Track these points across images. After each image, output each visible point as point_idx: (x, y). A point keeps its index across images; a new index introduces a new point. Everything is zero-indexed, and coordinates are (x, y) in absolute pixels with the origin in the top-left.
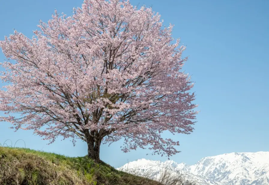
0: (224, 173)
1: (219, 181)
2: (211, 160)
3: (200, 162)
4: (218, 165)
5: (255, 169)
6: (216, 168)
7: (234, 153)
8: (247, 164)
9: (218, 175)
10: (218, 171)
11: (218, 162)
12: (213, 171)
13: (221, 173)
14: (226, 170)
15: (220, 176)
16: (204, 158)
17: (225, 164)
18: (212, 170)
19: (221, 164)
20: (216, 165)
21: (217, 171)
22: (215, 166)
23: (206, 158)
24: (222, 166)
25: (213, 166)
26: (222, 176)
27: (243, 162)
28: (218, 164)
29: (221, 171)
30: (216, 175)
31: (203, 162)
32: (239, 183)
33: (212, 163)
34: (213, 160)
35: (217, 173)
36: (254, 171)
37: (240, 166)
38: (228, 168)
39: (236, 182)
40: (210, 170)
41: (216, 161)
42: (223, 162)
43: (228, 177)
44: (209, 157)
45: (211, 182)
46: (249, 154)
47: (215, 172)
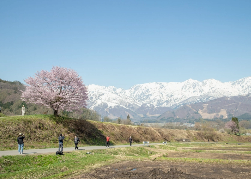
0: (148, 95)
1: (144, 101)
2: (140, 86)
3: (132, 87)
4: (144, 90)
5: (168, 93)
6: (143, 92)
7: (155, 83)
8: (162, 90)
9: (143, 97)
10: (144, 94)
11: (144, 88)
12: (140, 94)
13: (145, 96)
14: (149, 93)
15: (145, 97)
16: (135, 85)
17: (148, 90)
18: (140, 93)
19: (146, 90)
20: (143, 90)
21: (143, 94)
22: (142, 91)
23: (137, 85)
24: (146, 91)
25: (140, 91)
26: (146, 97)
27: (160, 89)
28: (144, 89)
29: (146, 94)
30: (142, 96)
31: (134, 88)
32: (156, 102)
33: (140, 89)
34: (141, 87)
35: (143, 96)
36: (166, 94)
37: (158, 91)
38: (150, 92)
39: (154, 101)
40: (139, 93)
41: (143, 88)
42: (148, 88)
43: (150, 98)
44: (139, 85)
45: (138, 101)
46: (164, 84)
47: (141, 95)
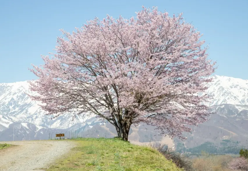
0: (23, 106)
1: (15, 116)
2: (6, 87)
4: (16, 95)
6: (12, 99)
9: (14, 108)
10: (15, 102)
12: (7, 103)
13: (18, 106)
14: (26, 101)
15: (17, 109)
17: (25, 94)
18: (7, 101)
19: (20, 94)
20: (13, 95)
21: (13, 102)
22: (11, 96)
24: (20, 96)
25: (8, 97)
26: (19, 109)
28: (15, 93)
29: (19, 103)
30: (11, 107)
32: (41, 119)
33: (8, 92)
34: (9, 88)
35: (13, 106)
39: (37, 117)
40: (4, 101)
41: (13, 90)
42: (24, 91)
43: (27, 111)
44: (5, 84)
45: (3, 117)
47: (10, 104)
